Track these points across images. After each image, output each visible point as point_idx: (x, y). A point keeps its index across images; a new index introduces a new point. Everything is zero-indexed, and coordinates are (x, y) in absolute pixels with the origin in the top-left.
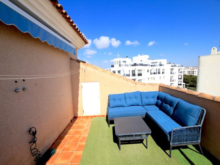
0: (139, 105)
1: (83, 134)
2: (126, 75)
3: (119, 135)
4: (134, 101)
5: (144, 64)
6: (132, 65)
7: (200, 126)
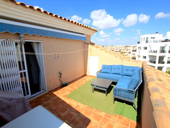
2: (153, 52)
4: (117, 71)
6: (162, 41)
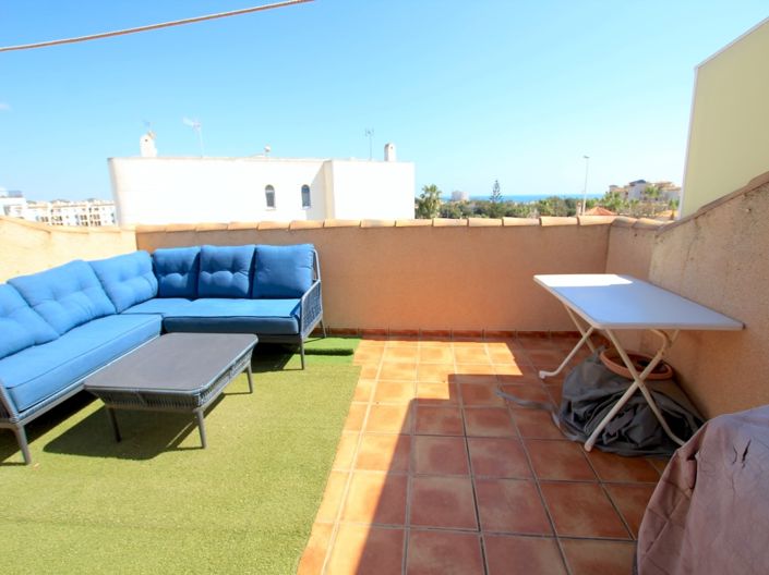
3: (206, 387)
7: (319, 280)
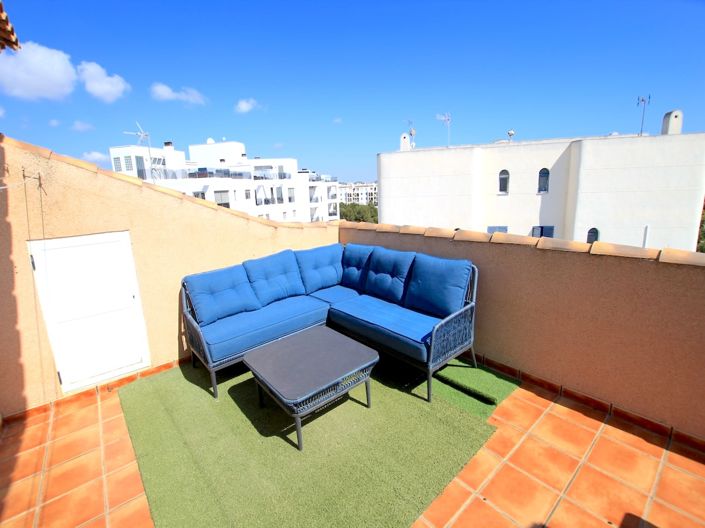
0: (296, 295)
1: (109, 470)
4: (283, 283)
5: (232, 170)
6: (192, 175)
7: (473, 304)
